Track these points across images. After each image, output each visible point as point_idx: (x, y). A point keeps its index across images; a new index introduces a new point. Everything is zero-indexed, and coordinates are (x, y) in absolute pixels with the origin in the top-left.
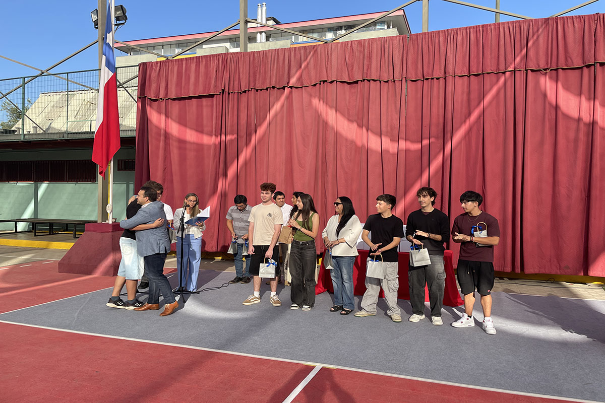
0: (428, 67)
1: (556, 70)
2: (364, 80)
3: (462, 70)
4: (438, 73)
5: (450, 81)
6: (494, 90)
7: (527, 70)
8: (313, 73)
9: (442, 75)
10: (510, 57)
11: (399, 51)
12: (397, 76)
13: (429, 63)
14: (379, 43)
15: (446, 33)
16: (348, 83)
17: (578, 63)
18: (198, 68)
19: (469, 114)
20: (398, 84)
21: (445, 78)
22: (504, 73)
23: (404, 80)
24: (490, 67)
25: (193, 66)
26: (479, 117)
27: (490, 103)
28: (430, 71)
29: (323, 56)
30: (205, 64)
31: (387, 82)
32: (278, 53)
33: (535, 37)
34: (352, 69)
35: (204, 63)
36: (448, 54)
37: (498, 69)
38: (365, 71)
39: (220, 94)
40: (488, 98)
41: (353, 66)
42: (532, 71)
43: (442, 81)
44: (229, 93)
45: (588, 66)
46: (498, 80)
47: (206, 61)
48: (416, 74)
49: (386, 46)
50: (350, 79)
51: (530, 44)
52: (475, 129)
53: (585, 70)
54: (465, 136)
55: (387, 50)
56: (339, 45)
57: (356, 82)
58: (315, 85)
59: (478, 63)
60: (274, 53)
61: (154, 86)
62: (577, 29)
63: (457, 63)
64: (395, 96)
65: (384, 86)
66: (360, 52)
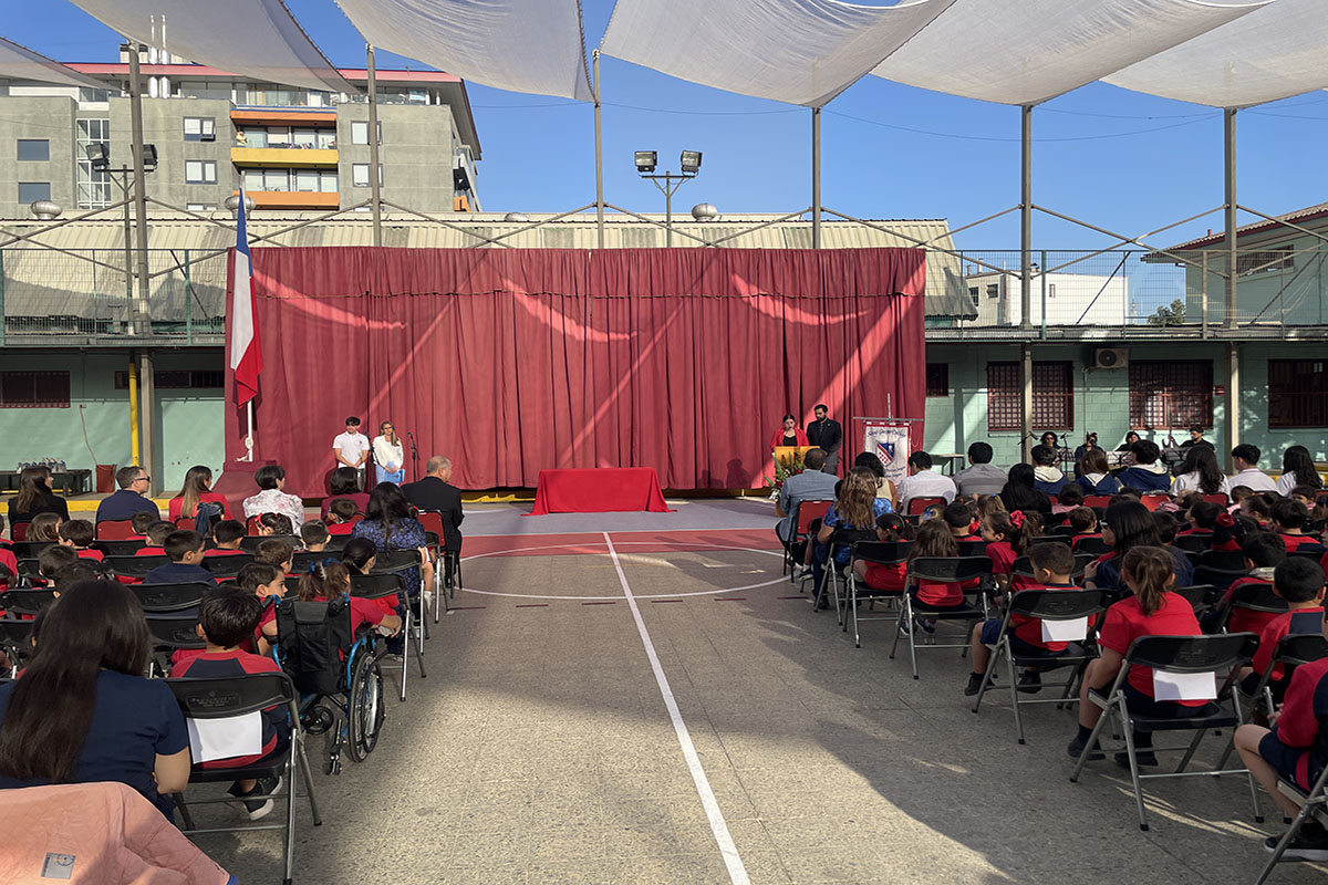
0: (612, 285)
1: (727, 298)
2: (545, 293)
3: (644, 291)
4: (623, 292)
5: (634, 301)
6: (675, 314)
7: (703, 297)
8: (484, 280)
9: (626, 295)
11: (581, 266)
12: (581, 292)
13: (612, 281)
14: (559, 254)
16: (527, 295)
19: (654, 335)
20: (582, 301)
21: (630, 299)
22: (684, 297)
23: (588, 296)
24: (670, 291)
26: (663, 338)
28: (614, 290)
29: (495, 260)
31: (570, 297)
34: (532, 280)
35: (335, 256)
36: (631, 275)
37: (677, 294)
38: (546, 283)
39: (362, 297)
40: (670, 320)
41: (532, 277)
42: (708, 298)
43: (627, 301)
44: (376, 297)
45: (753, 297)
46: (678, 303)
47: (338, 254)
48: (600, 291)
49: (568, 259)
50: (529, 291)
52: (659, 348)
53: (751, 300)
54: (651, 356)
55: (568, 262)
56: (514, 252)
58: (487, 294)
59: (659, 286)
62: (743, 262)
63: (640, 286)
64: (579, 312)
65: (567, 301)
66: (539, 262)
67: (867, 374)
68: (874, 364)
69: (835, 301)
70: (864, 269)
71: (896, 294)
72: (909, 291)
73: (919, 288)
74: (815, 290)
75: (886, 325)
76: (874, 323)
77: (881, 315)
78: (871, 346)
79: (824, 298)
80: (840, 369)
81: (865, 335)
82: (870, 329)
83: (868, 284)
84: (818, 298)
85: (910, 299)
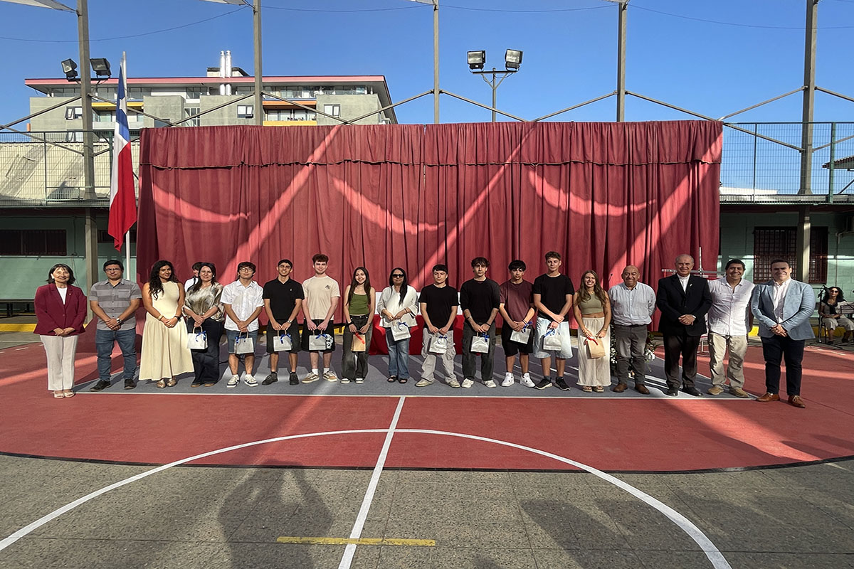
0: (443, 154)
1: (542, 165)
2: (386, 162)
3: (471, 159)
4: (452, 161)
5: (461, 168)
6: (496, 178)
7: (521, 164)
8: (337, 152)
9: (454, 163)
10: (508, 152)
11: (417, 139)
12: (416, 161)
13: (443, 151)
15: (457, 126)
16: (371, 164)
17: (558, 161)
18: (212, 138)
19: (477, 196)
20: (417, 168)
21: (457, 166)
22: (504, 165)
23: (422, 164)
24: (493, 159)
25: (207, 135)
26: (485, 199)
27: (494, 187)
28: (445, 159)
29: (346, 135)
30: (221, 134)
31: (407, 165)
32: (301, 130)
33: (527, 136)
34: (375, 151)
35: (219, 133)
36: (459, 145)
37: (499, 160)
38: (387, 154)
39: (239, 167)
40: (491, 185)
41: (375, 148)
42: (525, 165)
43: (455, 168)
44: (249, 167)
45: (565, 164)
46: (499, 169)
47: (222, 131)
48: (433, 160)
49: (406, 134)
50: (373, 160)
51: (523, 141)
52: (482, 210)
53: (563, 166)
54: (474, 215)
55: (406, 136)
56: (362, 128)
57: (379, 163)
58: (339, 164)
59: (484, 156)
60: (296, 129)
61: (160, 154)
62: (557, 133)
64: (415, 178)
65: (405, 169)
66: (382, 136)
67: (665, 235)
68: (672, 224)
69: (638, 168)
70: (666, 141)
71: (696, 162)
72: (707, 159)
73: (716, 156)
74: (621, 156)
75: (683, 191)
76: (673, 190)
77: (679, 184)
78: (670, 210)
79: (629, 165)
80: (641, 230)
81: (665, 200)
82: (670, 195)
83: (670, 154)
84: (624, 166)
85: (707, 166)
